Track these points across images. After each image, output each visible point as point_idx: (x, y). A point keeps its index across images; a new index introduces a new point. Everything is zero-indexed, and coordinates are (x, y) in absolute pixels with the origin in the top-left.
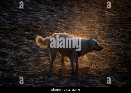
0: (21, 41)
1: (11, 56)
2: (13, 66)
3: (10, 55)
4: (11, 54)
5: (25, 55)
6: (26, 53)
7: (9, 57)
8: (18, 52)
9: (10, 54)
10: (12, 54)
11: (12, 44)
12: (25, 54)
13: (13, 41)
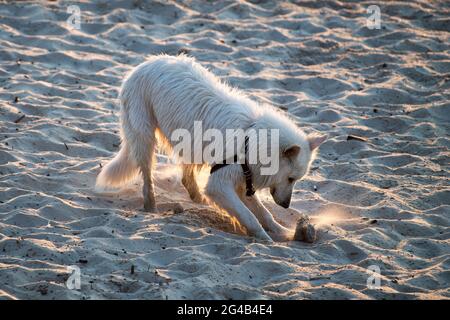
0: (399, 36)
1: (353, 93)
2: (361, 132)
3: (349, 88)
4: (354, 83)
5: (408, 90)
6: (413, 83)
7: (344, 98)
8: (382, 78)
9: (349, 86)
10: (358, 85)
11: (360, 47)
12: (411, 85)
13: (366, 36)
